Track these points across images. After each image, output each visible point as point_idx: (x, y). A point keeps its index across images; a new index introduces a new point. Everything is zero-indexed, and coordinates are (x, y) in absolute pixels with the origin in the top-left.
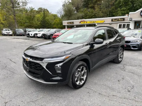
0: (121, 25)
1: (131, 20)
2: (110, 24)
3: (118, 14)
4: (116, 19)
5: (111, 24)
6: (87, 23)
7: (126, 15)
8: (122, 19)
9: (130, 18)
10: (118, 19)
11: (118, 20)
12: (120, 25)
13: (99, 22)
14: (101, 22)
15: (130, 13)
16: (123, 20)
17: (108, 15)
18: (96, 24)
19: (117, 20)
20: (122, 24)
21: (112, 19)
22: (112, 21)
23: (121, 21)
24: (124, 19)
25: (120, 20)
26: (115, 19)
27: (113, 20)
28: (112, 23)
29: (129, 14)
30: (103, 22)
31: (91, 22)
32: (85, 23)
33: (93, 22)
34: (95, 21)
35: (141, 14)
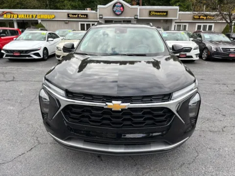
0: (84, 24)
1: (102, 18)
2: (65, 23)
3: (64, 6)
4: (76, 15)
5: (67, 23)
6: (19, 17)
7: (88, 9)
8: (84, 15)
9: (100, 15)
10: (78, 15)
11: (78, 17)
12: (81, 24)
13: (46, 17)
14: (49, 18)
15: (99, 6)
17: (47, 5)
18: (39, 21)
19: (77, 16)
20: (85, 23)
21: (68, 14)
22: (68, 16)
23: (83, 18)
24: (87, 15)
25: (82, 16)
27: (70, 15)
28: (68, 21)
29: (97, 8)
30: (53, 18)
31: (28, 16)
32: (14, 17)
33: (33, 16)
34: (36, 15)
35: (115, 10)
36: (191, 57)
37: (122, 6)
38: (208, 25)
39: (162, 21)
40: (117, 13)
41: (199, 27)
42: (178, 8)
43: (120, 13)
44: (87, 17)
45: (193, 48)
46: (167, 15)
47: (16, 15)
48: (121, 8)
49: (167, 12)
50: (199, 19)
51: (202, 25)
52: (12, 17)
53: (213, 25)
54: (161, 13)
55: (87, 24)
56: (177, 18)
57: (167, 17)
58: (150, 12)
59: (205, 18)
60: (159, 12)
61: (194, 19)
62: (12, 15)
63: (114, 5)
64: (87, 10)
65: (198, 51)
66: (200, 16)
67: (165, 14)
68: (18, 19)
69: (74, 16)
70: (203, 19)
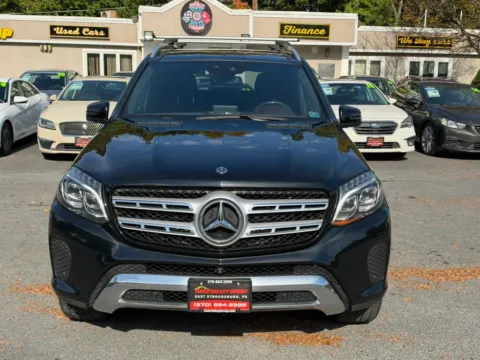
0: (97, 56)
2: (42, 51)
4: (74, 28)
5: (47, 51)
7: (108, 13)
8: (99, 29)
9: (145, 33)
10: (81, 29)
11: (81, 34)
12: (89, 55)
15: (142, 9)
16: (102, 33)
19: (77, 32)
20: (102, 52)
21: (52, 27)
22: (53, 32)
23: (94, 37)
24: (106, 30)
25: (91, 33)
26: (68, 28)
27: (57, 30)
28: (53, 45)
29: (137, 13)
30: (8, 37)
35: (186, 19)
36: (396, 145)
37: (207, 9)
38: (437, 60)
39: (315, 51)
40: (194, 28)
41: (414, 67)
42: (354, 16)
43: (202, 28)
44: (107, 35)
45: (399, 122)
46: (327, 34)
48: (204, 16)
49: (327, 28)
50: (413, 45)
51: (422, 60)
53: (450, 61)
54: (311, 31)
55: (106, 56)
56: (355, 44)
57: (327, 39)
58: (282, 26)
59: (428, 43)
60: (308, 27)
63: (186, 8)
64: (105, 15)
65: (411, 132)
66: (414, 39)
67: (322, 32)
69: (70, 32)
70: (422, 46)
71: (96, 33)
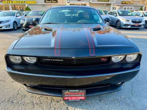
1: (69, 2)
5: (44, 6)
6: (13, 2)
13: (30, 2)
14: (33, 3)
16: (56, 2)
18: (26, 6)
22: (45, 2)
25: (54, 2)
30: (35, 3)
31: (19, 2)
32: (10, 3)
33: (22, 2)
34: (25, 2)
38: (130, 7)
39: (105, 5)
41: (125, 9)
44: (57, 2)
47: (11, 1)
52: (8, 3)
53: (133, 7)
56: (115, 3)
59: (129, 3)
61: (122, 3)
62: (8, 1)
66: (126, 2)
68: (12, 4)
69: (49, 2)
70: (127, 4)
71: (55, 2)
